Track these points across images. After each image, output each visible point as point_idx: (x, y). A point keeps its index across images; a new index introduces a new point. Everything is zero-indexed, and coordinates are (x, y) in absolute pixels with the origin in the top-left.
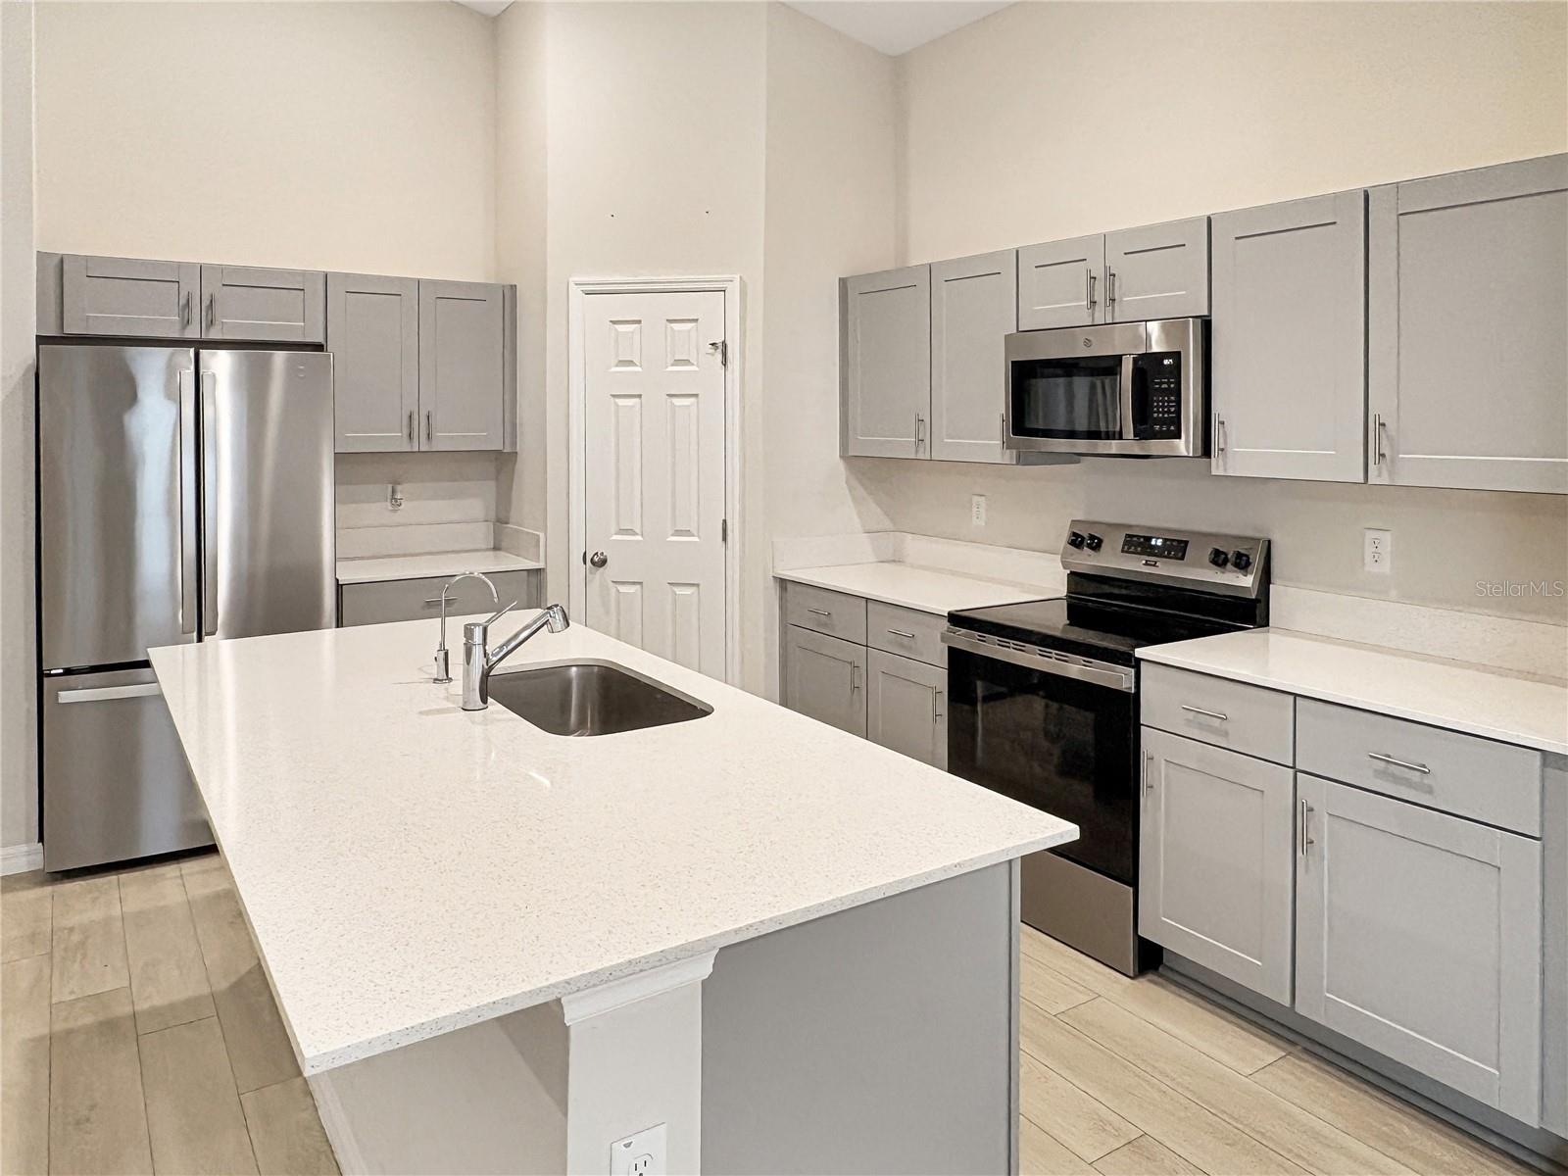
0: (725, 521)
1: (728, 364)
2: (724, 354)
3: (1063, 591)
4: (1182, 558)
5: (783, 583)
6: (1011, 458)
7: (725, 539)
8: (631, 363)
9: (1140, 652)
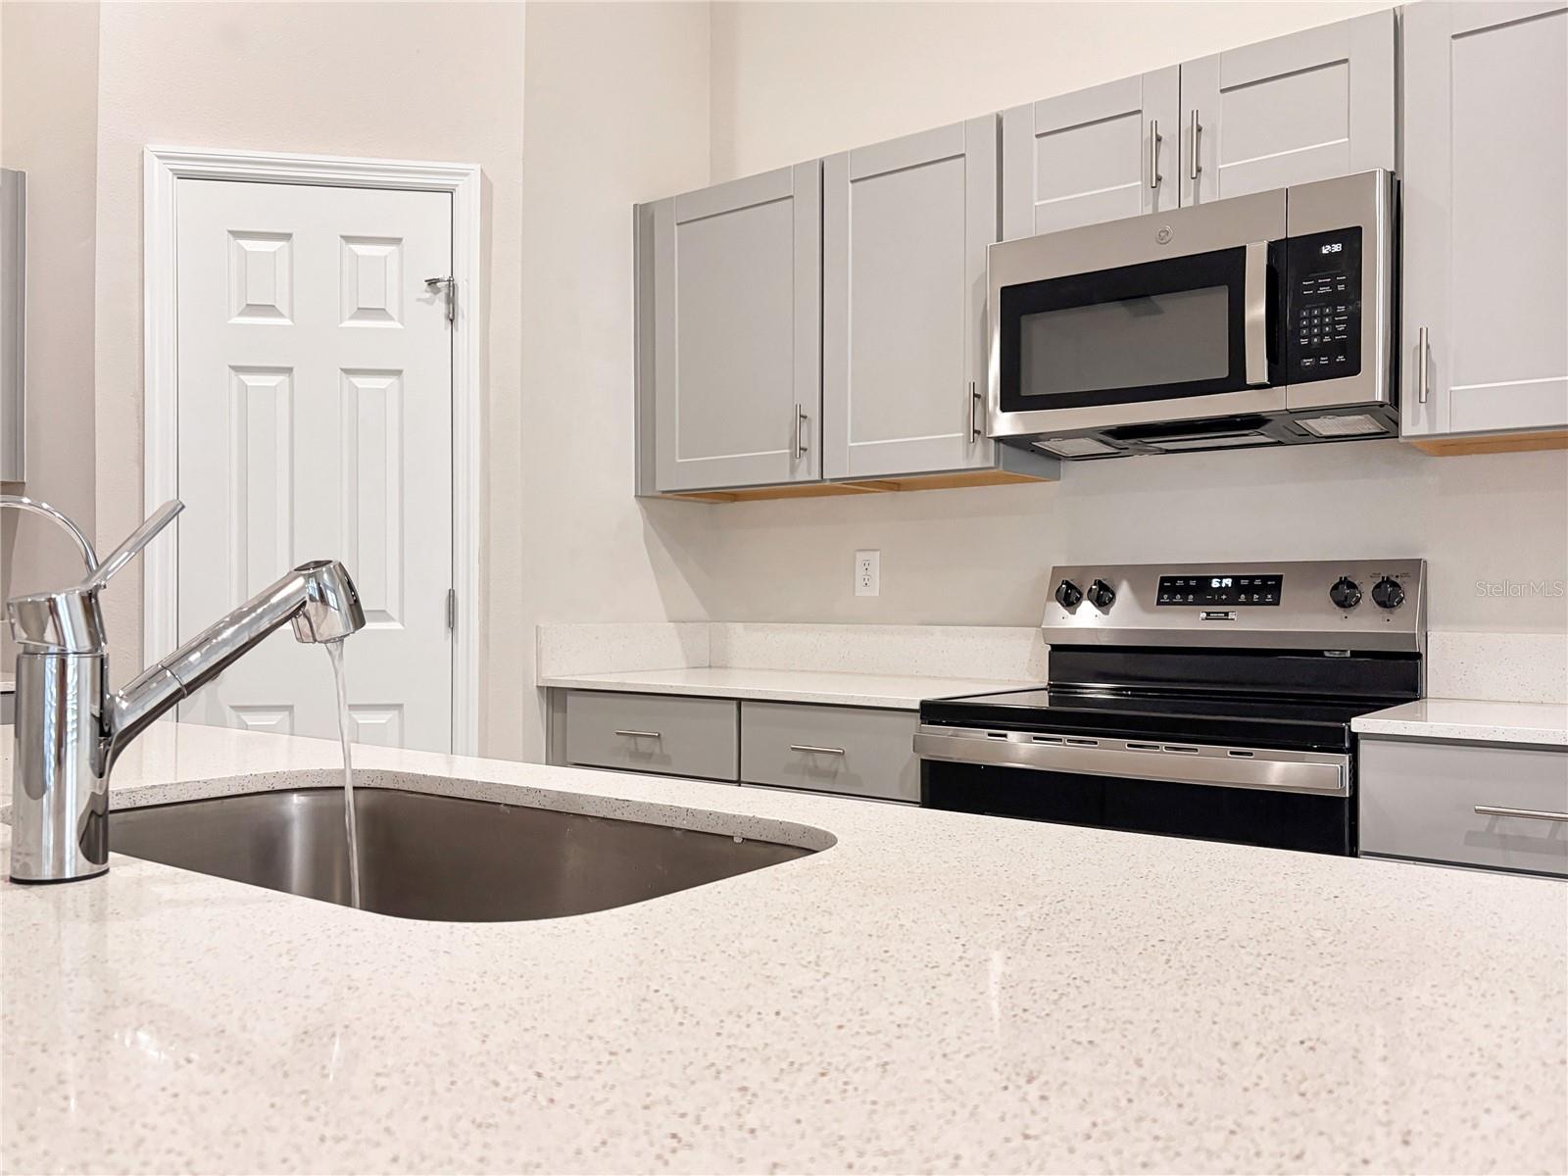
0: (452, 596)
1: (460, 321)
2: (451, 300)
3: (1043, 680)
4: (1276, 602)
5: (556, 697)
6: (986, 456)
7: (451, 623)
8: (269, 310)
9: (1359, 724)
